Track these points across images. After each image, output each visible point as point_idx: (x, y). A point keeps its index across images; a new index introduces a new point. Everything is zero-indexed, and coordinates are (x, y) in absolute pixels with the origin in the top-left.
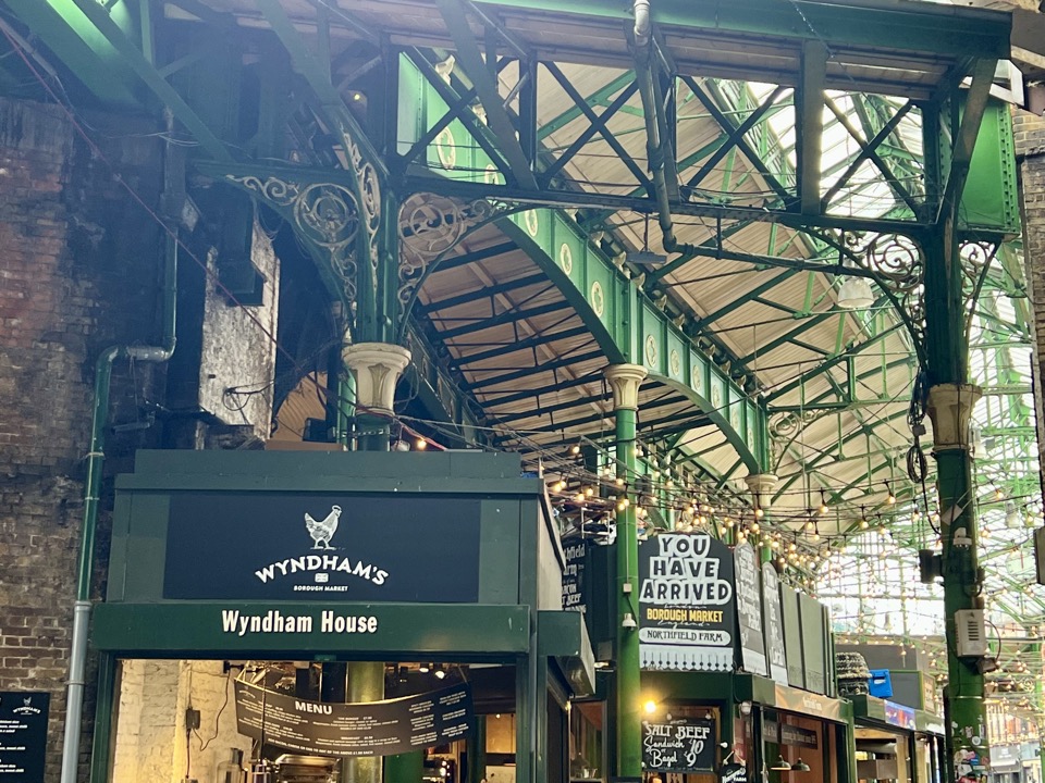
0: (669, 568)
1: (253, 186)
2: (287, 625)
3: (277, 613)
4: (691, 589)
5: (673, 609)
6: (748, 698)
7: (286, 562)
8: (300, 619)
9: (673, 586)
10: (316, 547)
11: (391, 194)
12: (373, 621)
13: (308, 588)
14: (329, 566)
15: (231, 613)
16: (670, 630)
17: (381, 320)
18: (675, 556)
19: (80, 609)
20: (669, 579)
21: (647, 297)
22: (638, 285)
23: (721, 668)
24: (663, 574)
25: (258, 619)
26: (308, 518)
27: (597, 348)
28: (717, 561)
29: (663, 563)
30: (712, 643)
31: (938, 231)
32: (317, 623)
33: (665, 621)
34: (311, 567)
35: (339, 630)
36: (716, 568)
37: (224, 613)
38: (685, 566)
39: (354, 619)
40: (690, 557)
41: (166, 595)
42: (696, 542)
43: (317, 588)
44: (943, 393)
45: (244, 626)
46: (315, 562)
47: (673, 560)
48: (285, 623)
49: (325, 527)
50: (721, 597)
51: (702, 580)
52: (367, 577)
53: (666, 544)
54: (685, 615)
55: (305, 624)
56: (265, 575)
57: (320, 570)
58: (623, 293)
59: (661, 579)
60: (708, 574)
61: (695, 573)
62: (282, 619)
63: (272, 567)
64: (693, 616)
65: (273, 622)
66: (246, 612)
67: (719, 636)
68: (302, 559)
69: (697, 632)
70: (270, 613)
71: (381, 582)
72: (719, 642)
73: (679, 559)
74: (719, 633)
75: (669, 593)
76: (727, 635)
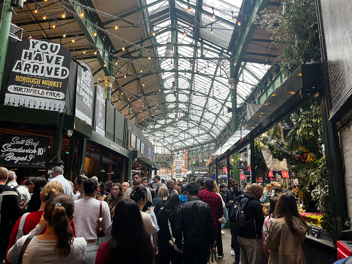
0: (34, 56)
4: (45, 69)
5: (32, 77)
6: (71, 128)
9: (34, 66)
16: (29, 88)
18: (38, 51)
20: (32, 62)
23: (57, 111)
28: (63, 57)
29: (31, 53)
30: (53, 97)
33: (26, 83)
36: (61, 61)
38: (44, 57)
40: (47, 53)
47: (37, 53)
50: (62, 75)
51: (53, 65)
53: (34, 44)
54: (40, 82)
59: (27, 61)
60: (57, 63)
61: (49, 61)
64: (44, 82)
69: (45, 91)
72: (57, 97)
73: (41, 53)
74: (58, 93)
75: (31, 69)
76: (63, 95)
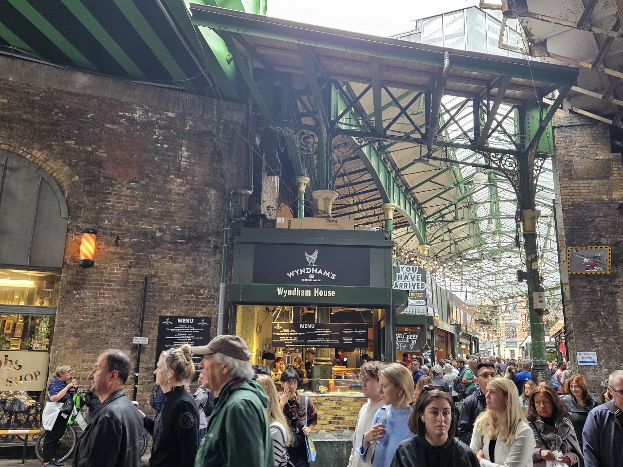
0: (403, 277)
1: (279, 131)
2: (302, 293)
3: (298, 289)
4: (411, 285)
6: (432, 324)
7: (298, 270)
8: (306, 291)
9: (405, 284)
10: (309, 265)
11: (330, 135)
12: (333, 292)
13: (307, 280)
14: (314, 272)
15: (281, 288)
17: (327, 181)
18: (405, 273)
19: (222, 286)
20: (403, 281)
21: (395, 179)
22: (392, 175)
23: (422, 314)
24: (401, 279)
25: (291, 291)
26: (306, 254)
27: (380, 196)
28: (421, 275)
29: (401, 275)
30: (419, 304)
31: (526, 153)
32: (313, 293)
34: (307, 272)
35: (321, 295)
36: (420, 277)
37: (278, 288)
38: (409, 276)
39: (327, 291)
40: (411, 273)
41: (254, 282)
42: (413, 268)
43: (310, 280)
44: (527, 213)
45: (285, 293)
46: (309, 270)
47: (405, 274)
48: (301, 292)
49: (312, 258)
50: (422, 288)
51: (416, 282)
52: (329, 276)
53: (402, 269)
55: (308, 293)
56: (291, 275)
57: (311, 273)
58: (388, 177)
59: (400, 281)
60: (418, 280)
61: (413, 279)
62: (299, 291)
63: (293, 272)
64: (412, 295)
65: (296, 292)
66: (286, 288)
67: (421, 302)
68: (304, 269)
69: (414, 300)
70: (295, 289)
71: (334, 278)
72: (421, 304)
73: (407, 274)
74: (422, 301)
75: (403, 286)
76: (425, 302)
